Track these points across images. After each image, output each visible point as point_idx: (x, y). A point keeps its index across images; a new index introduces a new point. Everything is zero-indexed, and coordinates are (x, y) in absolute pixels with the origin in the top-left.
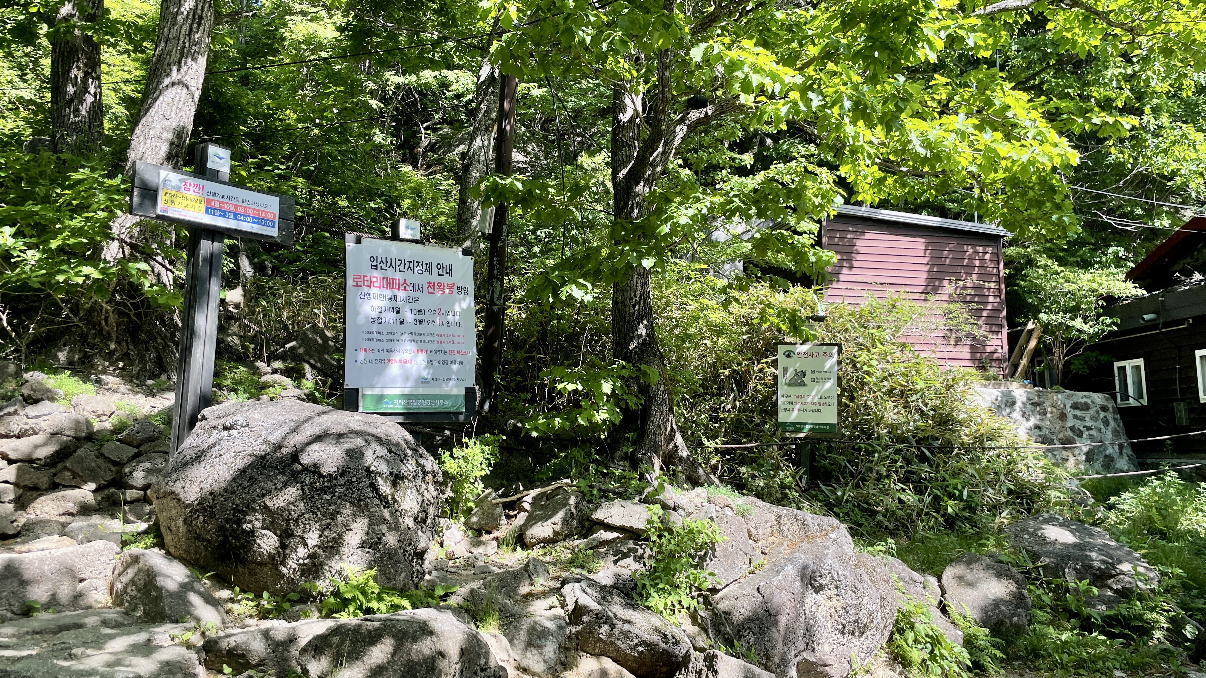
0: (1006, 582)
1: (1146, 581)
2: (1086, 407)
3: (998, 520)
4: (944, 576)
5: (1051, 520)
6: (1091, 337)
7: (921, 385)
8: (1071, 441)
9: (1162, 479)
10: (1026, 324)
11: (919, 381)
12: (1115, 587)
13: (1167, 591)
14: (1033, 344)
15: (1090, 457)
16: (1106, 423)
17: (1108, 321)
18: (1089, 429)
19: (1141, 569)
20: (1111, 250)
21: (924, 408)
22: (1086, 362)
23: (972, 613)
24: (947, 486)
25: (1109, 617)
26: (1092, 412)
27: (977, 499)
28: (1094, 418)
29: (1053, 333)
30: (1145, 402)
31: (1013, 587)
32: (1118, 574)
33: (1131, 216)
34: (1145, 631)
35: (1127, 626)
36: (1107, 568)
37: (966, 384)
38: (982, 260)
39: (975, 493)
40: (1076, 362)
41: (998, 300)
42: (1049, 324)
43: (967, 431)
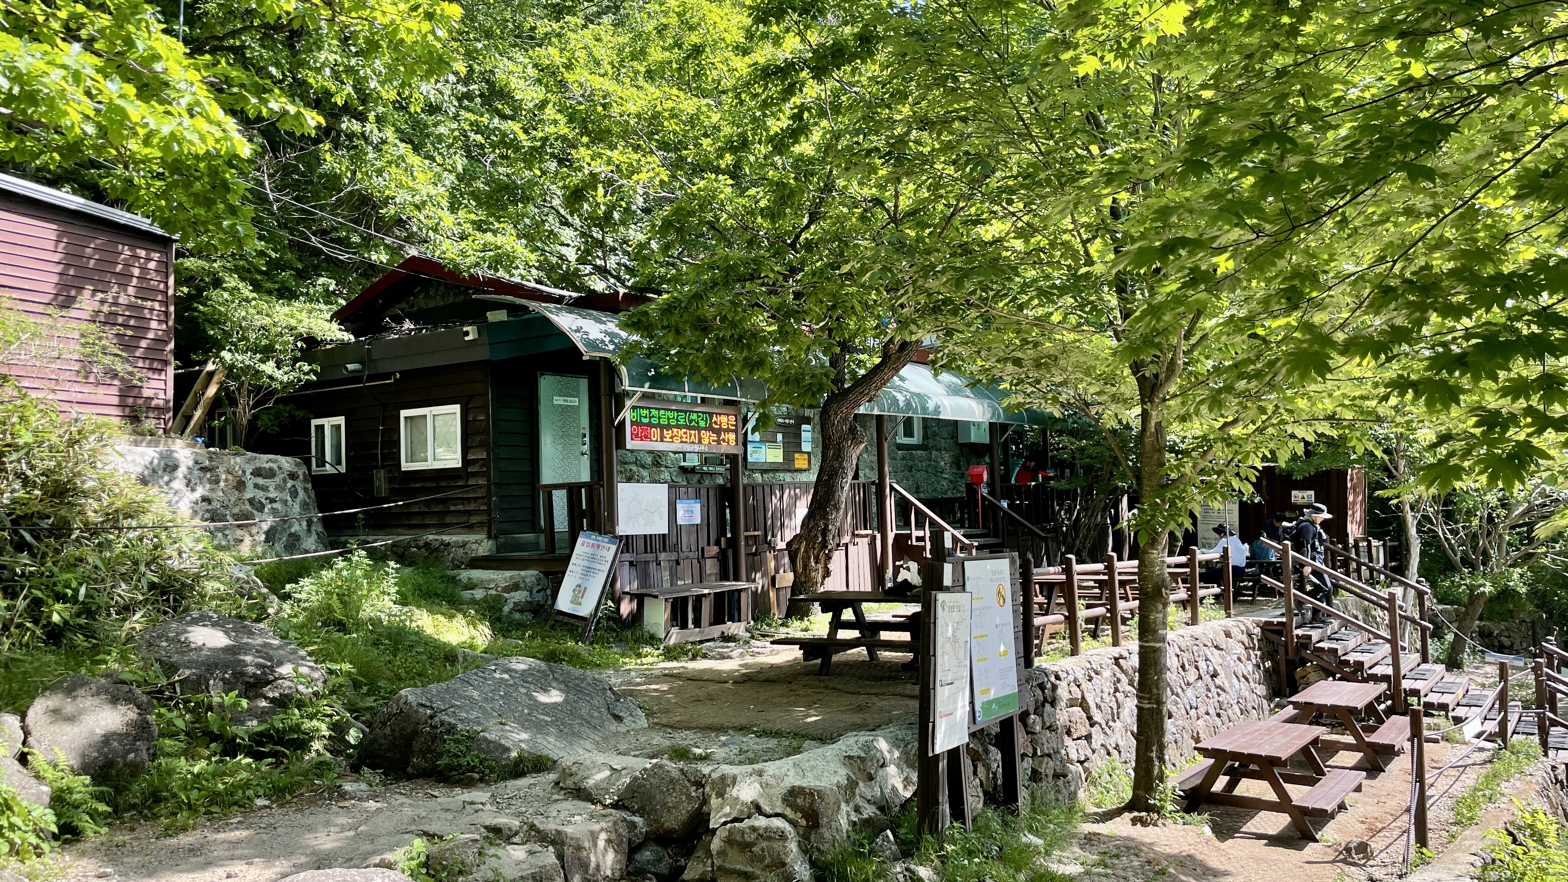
0: (122, 709)
1: (308, 684)
2: (270, 474)
3: (127, 625)
4: (31, 713)
5: (202, 620)
6: (286, 386)
7: (26, 437)
8: (247, 516)
9: (350, 560)
10: (204, 363)
11: (23, 432)
12: (271, 695)
13: (332, 692)
14: (212, 390)
15: (271, 536)
16: (294, 493)
17: (306, 368)
18: (272, 501)
19: (304, 670)
20: (321, 280)
21: (29, 473)
22: (277, 418)
23: (66, 758)
24: (55, 584)
25: (260, 734)
26: (278, 479)
27: (103, 599)
28: (280, 488)
29: (236, 378)
30: (343, 469)
31: (132, 714)
32: (276, 679)
33: (344, 242)
34: (302, 744)
35: (280, 742)
36: (264, 673)
37: (101, 439)
38: (143, 269)
39: (98, 591)
40: (264, 417)
41: (164, 327)
42: (232, 366)
43: (95, 505)
